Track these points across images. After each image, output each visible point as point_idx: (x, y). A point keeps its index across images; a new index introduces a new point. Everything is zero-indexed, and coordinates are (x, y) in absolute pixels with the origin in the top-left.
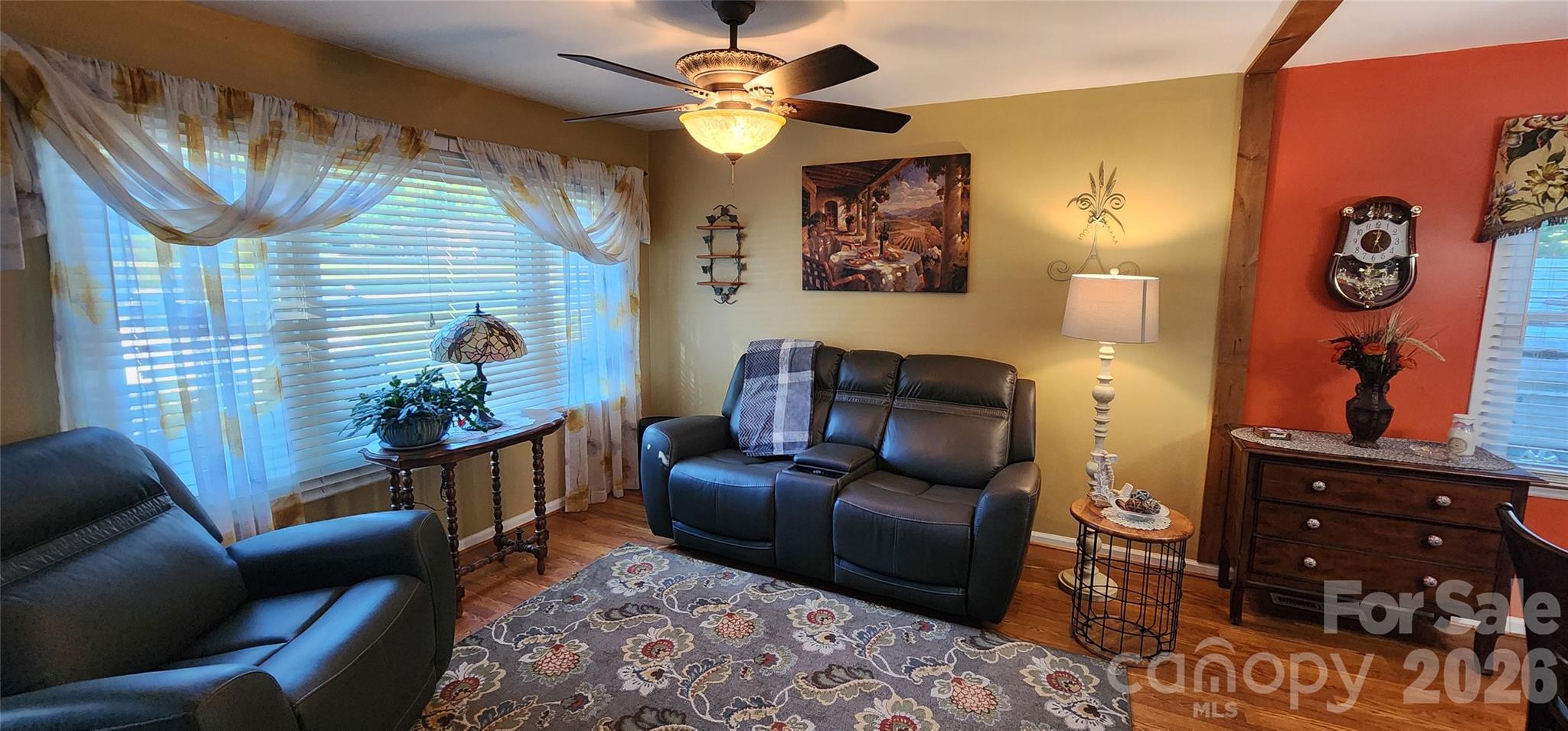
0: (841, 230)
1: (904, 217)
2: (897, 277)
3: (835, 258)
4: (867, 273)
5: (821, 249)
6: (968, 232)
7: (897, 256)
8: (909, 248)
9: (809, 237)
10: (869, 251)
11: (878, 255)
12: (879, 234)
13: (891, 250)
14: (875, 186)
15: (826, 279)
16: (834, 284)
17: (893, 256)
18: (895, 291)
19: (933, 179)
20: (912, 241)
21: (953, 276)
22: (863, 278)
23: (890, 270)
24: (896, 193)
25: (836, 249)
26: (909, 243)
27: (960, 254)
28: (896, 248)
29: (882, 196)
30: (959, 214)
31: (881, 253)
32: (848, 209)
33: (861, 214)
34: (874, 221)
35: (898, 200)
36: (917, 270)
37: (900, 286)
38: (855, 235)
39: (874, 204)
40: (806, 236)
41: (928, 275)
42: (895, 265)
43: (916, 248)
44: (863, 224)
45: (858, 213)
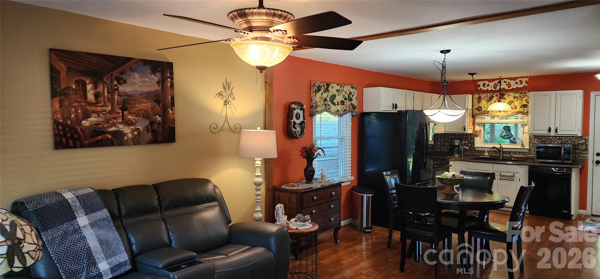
0: (90, 102)
1: (136, 96)
2: (135, 136)
3: (86, 123)
4: (113, 133)
5: (73, 116)
6: (174, 107)
7: (134, 121)
8: (141, 116)
9: (61, 106)
10: (114, 118)
11: (120, 121)
12: (120, 106)
13: (130, 117)
14: (116, 73)
15: (79, 139)
16: (86, 142)
17: (131, 121)
18: (134, 144)
19: (154, 74)
20: (143, 112)
21: (169, 133)
22: (110, 136)
23: (130, 130)
24: (131, 80)
25: (87, 116)
26: (141, 113)
27: (172, 120)
28: (133, 116)
29: (121, 81)
30: (170, 97)
31: (123, 119)
32: (95, 87)
33: (106, 91)
34: (116, 97)
35: (134, 84)
36: (147, 130)
37: (136, 141)
38: (103, 106)
39: (116, 85)
40: (57, 106)
41: (154, 132)
42: (133, 127)
43: (146, 116)
44: (108, 99)
45: (104, 90)
